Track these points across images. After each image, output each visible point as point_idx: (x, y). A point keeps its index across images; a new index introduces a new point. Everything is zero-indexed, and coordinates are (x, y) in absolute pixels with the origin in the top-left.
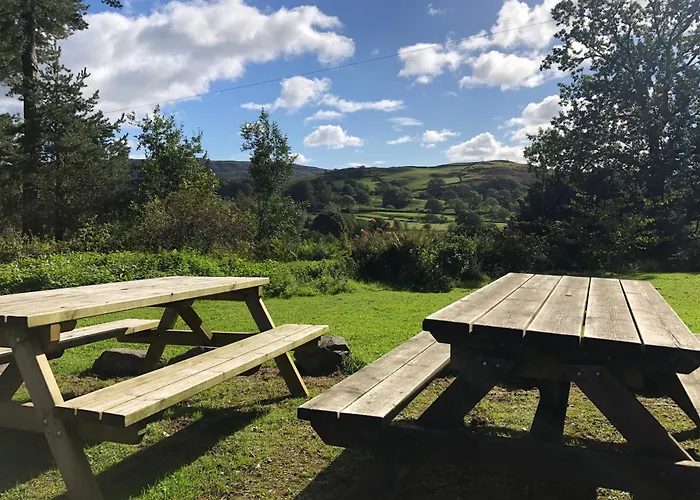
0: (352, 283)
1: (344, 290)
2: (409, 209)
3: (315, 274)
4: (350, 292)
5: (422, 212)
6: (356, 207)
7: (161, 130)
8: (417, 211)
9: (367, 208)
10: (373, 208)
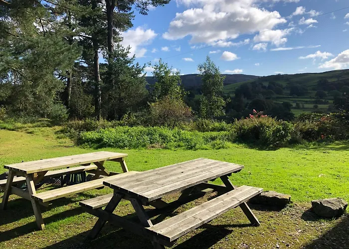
0: (229, 144)
1: (223, 147)
2: (306, 97)
3: (213, 139)
4: (226, 148)
5: (313, 98)
6: (275, 96)
7: (162, 70)
8: (311, 98)
9: (281, 96)
10: (285, 96)
